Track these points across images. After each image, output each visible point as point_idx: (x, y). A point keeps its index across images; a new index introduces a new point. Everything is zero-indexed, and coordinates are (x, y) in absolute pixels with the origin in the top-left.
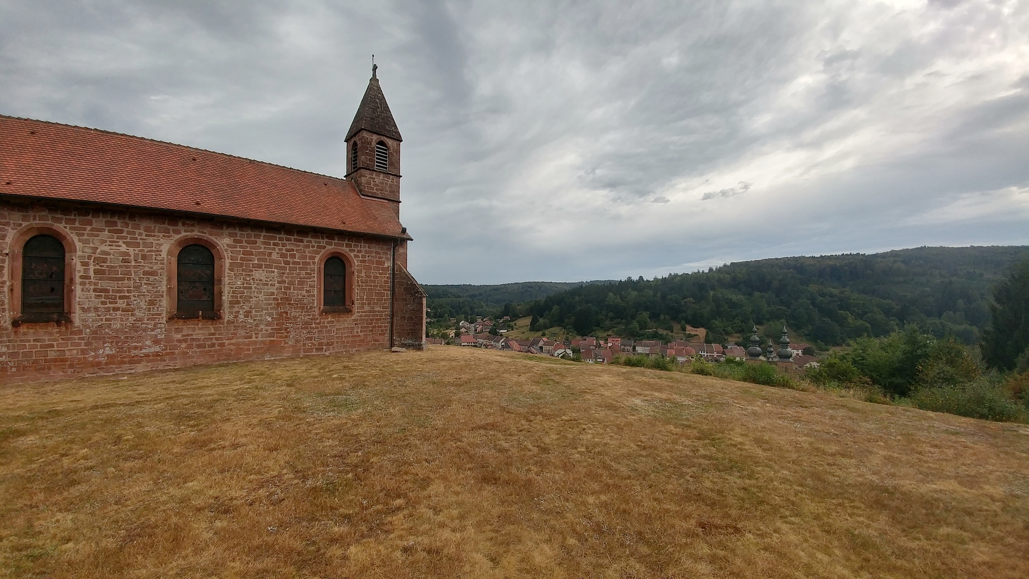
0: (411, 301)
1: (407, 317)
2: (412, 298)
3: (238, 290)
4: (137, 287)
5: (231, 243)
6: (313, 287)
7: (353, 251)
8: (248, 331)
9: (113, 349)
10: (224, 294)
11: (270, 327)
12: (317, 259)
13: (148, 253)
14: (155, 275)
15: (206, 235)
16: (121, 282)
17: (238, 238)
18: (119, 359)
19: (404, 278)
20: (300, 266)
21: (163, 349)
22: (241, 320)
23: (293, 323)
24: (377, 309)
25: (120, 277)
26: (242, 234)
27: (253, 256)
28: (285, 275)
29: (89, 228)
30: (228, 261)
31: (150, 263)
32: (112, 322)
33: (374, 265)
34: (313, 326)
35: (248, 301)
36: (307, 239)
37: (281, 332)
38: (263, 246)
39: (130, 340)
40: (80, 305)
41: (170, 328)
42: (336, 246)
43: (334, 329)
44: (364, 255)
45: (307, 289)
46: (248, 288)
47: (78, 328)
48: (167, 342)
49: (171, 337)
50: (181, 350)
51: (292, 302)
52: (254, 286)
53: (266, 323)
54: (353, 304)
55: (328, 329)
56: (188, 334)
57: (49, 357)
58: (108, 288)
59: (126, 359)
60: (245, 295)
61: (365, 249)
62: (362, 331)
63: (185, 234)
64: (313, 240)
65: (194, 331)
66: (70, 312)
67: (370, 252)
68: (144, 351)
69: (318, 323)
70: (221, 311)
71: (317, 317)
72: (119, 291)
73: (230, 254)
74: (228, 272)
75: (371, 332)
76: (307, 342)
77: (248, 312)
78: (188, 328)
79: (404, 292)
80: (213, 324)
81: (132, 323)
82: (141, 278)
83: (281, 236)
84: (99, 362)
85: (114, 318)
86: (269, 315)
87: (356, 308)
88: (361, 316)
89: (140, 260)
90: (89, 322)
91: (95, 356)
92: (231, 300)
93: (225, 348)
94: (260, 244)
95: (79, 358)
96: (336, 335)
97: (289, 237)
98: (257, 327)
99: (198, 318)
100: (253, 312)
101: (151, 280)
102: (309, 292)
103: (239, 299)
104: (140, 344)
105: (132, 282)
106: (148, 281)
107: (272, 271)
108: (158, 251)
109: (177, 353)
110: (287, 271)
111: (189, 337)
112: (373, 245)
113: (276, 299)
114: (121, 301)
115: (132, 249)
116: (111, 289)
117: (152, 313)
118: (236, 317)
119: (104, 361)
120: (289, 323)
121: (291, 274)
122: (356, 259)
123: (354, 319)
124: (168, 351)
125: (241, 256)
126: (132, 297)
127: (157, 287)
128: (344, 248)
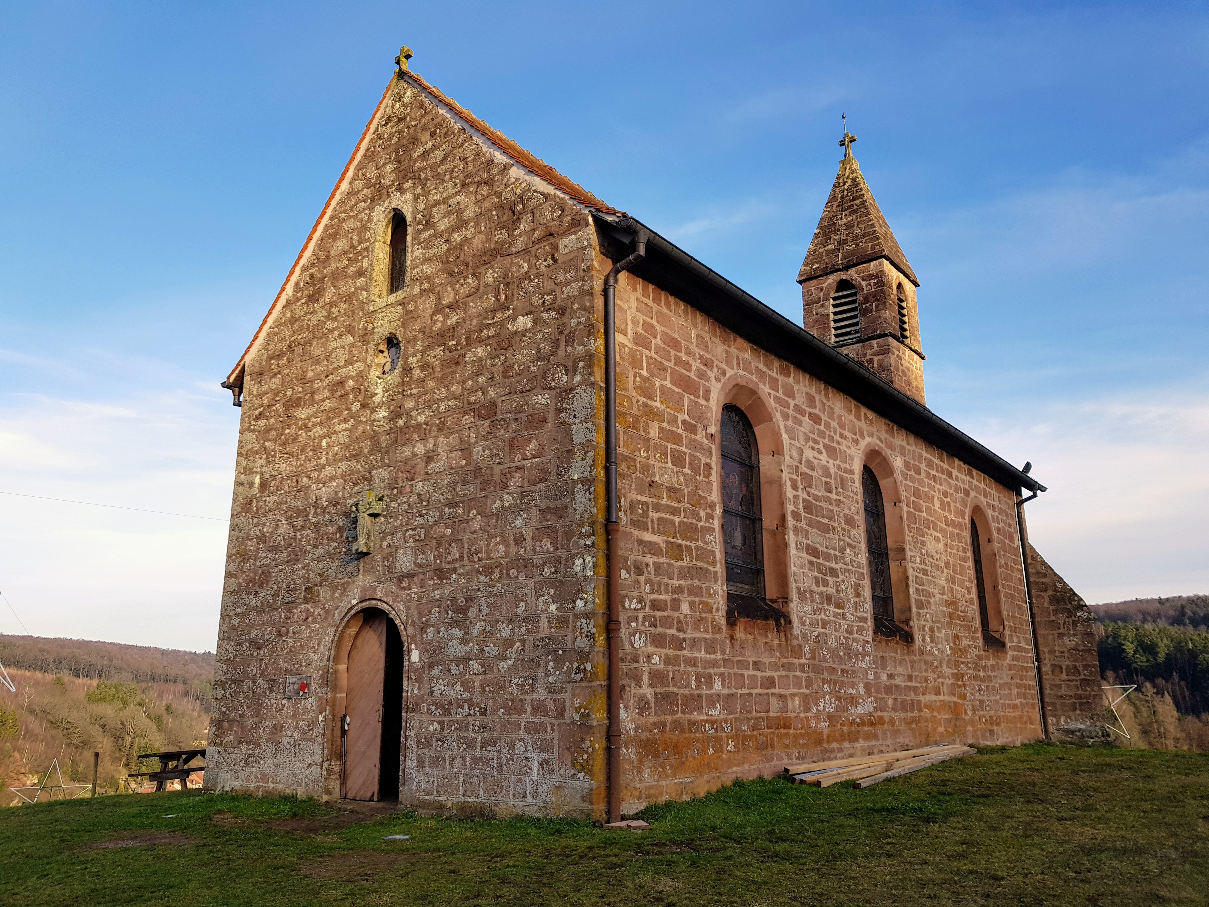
0: (1068, 629)
1: (1064, 667)
2: (1070, 620)
3: (919, 575)
4: (842, 550)
5: (903, 469)
6: (971, 581)
7: (988, 504)
8: (936, 676)
9: (833, 700)
10: (910, 582)
11: (950, 671)
12: (967, 517)
13: (845, 475)
14: (854, 527)
15: (883, 446)
16: (827, 535)
17: (907, 459)
18: (839, 727)
19: (1045, 575)
20: (957, 531)
21: (875, 708)
22: (929, 648)
23: (966, 664)
24: (1023, 644)
25: (826, 524)
26: (909, 450)
27: (921, 502)
28: (949, 550)
29: (792, 403)
30: (905, 508)
31: (848, 497)
32: (827, 631)
33: (1007, 542)
34: (982, 674)
35: (929, 603)
36: (955, 473)
37: (960, 683)
38: (926, 480)
39: (846, 680)
40: (796, 581)
41: (877, 656)
42: (977, 492)
43: (997, 685)
44: (998, 518)
45: (967, 584)
46: (926, 573)
47: (797, 639)
48: (877, 691)
49: (879, 678)
50: (889, 713)
51: (959, 613)
52: (929, 568)
53: (946, 658)
54: (1004, 629)
55: (993, 684)
56: (891, 674)
57: (772, 714)
58: (818, 546)
59: (845, 729)
60: (924, 587)
61: (997, 503)
62: (1018, 696)
63: (868, 439)
64: (959, 475)
65: (895, 667)
66: (787, 598)
67: (1001, 511)
68: (859, 710)
69: (984, 668)
70: (911, 623)
71: (982, 652)
72: (827, 557)
73: (905, 493)
74: (907, 532)
75: (1025, 698)
76: (981, 713)
77: (932, 630)
78: (891, 657)
79: (1052, 607)
80: (909, 653)
81: (844, 638)
82: (843, 529)
83: (936, 461)
84: (821, 734)
85: (829, 622)
86: (947, 641)
87: (1007, 637)
88: (1014, 658)
89: (840, 490)
90: (807, 627)
91: (817, 717)
92: (916, 597)
93: (922, 714)
94: (923, 474)
95: (802, 719)
96: (1001, 701)
97: (942, 464)
98: (941, 667)
99: (896, 636)
100: (935, 629)
101: (852, 537)
102: (969, 593)
103: (922, 598)
104: (854, 692)
105: (837, 537)
106: (849, 537)
107: (938, 538)
108: (852, 472)
109: (887, 720)
110: (949, 541)
111: (892, 682)
112: (1001, 495)
113: (947, 604)
114: (831, 580)
115: (831, 461)
116: (820, 549)
117: (859, 614)
118: (924, 640)
119: (826, 731)
120: (963, 663)
121: (952, 547)
122: (994, 525)
123: (1009, 665)
124: (879, 713)
125: (913, 498)
126: (840, 573)
127: (858, 554)
128: (982, 498)
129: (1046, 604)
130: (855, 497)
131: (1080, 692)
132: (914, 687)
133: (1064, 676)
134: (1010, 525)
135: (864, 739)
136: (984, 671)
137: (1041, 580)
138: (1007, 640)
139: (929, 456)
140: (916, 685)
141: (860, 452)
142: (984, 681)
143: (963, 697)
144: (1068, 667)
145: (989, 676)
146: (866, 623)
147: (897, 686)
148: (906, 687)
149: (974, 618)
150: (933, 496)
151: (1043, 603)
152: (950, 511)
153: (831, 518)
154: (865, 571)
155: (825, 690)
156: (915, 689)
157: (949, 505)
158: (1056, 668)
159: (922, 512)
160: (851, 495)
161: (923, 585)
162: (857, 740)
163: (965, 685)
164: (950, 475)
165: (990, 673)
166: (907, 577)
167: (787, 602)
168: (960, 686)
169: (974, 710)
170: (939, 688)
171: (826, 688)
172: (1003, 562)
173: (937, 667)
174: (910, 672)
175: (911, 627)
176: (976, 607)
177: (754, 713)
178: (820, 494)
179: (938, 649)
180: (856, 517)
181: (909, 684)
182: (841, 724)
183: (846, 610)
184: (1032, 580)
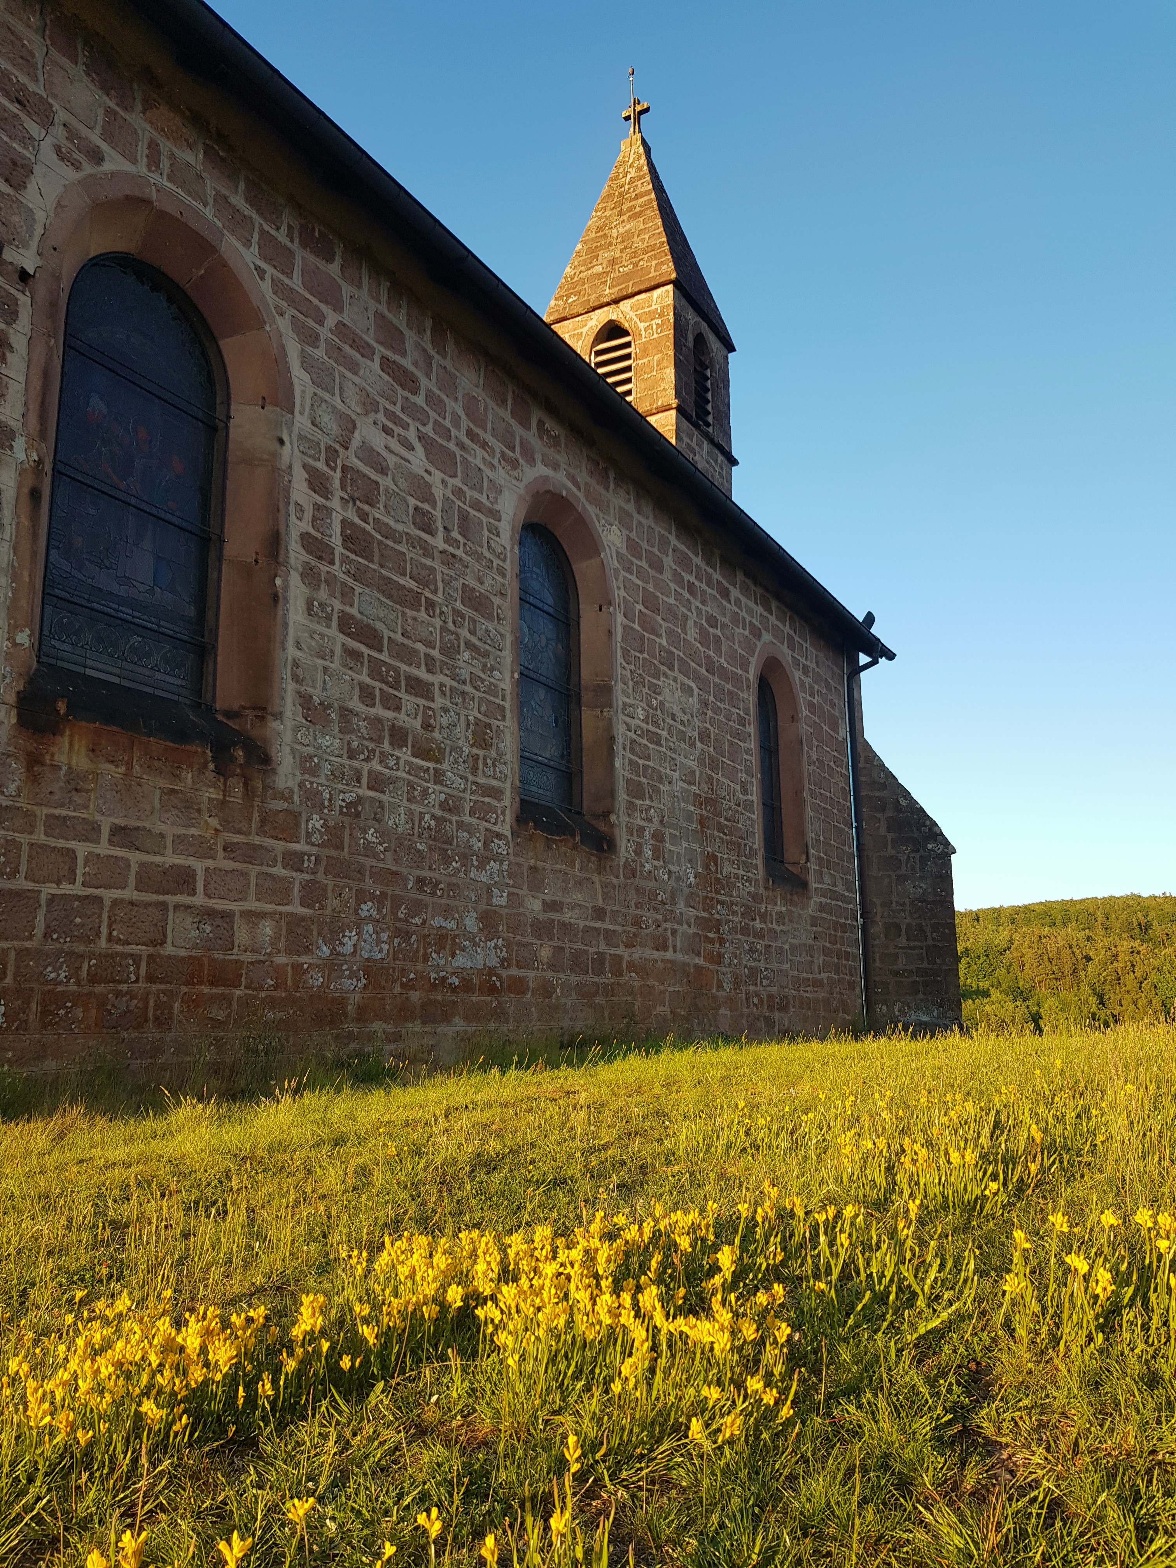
0: (913, 869)
1: (903, 927)
2: (917, 856)
3: (638, 739)
4: (451, 651)
5: (624, 551)
6: (748, 772)
7: (797, 663)
8: (660, 917)
9: (384, 936)
10: (618, 747)
11: (693, 912)
12: (752, 671)
13: (472, 512)
14: (489, 617)
15: (581, 495)
16: (410, 613)
17: (633, 535)
18: (397, 990)
19: (884, 786)
20: (729, 686)
21: (503, 960)
22: (648, 867)
23: (728, 906)
24: (840, 889)
25: (410, 590)
26: (640, 523)
27: (659, 618)
28: (709, 713)
29: (332, 318)
30: (620, 618)
31: (479, 557)
32: (384, 798)
33: (825, 728)
34: (758, 924)
35: (658, 791)
36: (735, 593)
37: (711, 935)
38: (673, 586)
39: (429, 900)
40: (296, 678)
41: (520, 865)
42: (775, 636)
43: (787, 947)
44: (811, 687)
45: (743, 776)
46: (656, 739)
47: (289, 799)
48: (513, 930)
49: (521, 904)
50: (539, 973)
51: (722, 820)
52: (664, 733)
53: (687, 890)
54: (808, 860)
55: (779, 944)
56: (554, 903)
57: (169, 950)
58: (379, 625)
59: (416, 996)
60: (651, 764)
61: (812, 665)
62: (825, 967)
63: (541, 470)
64: (743, 599)
65: (565, 890)
66: (264, 709)
67: (817, 678)
68: (461, 961)
69: (764, 917)
70: (613, 818)
71: (762, 890)
72: (407, 655)
73: (622, 593)
74: (620, 660)
75: (837, 972)
76: (752, 988)
77: (658, 837)
78: (555, 871)
79: (890, 836)
80: (600, 870)
81: (433, 817)
82: (457, 613)
83: (697, 560)
84: (341, 1002)
85: (393, 781)
86: (690, 861)
87: (812, 872)
88: (821, 908)
89: (455, 534)
90: (323, 780)
91: (332, 967)
92: (627, 774)
93: (622, 980)
94: (667, 575)
95: (279, 971)
96: (791, 973)
97: (710, 570)
98: (674, 903)
99: (573, 836)
100: (667, 838)
101: (480, 633)
102: (745, 792)
103: (643, 780)
104: (452, 925)
105: (438, 622)
106: (473, 632)
107: (690, 689)
108: (496, 515)
109: (531, 985)
110: (712, 698)
111: (556, 916)
112: (821, 655)
113: (699, 802)
114: (409, 701)
115: (438, 475)
116: (386, 633)
117: (481, 780)
118: (639, 852)
119: (355, 998)
120: (721, 903)
121: (717, 711)
122: (803, 697)
123: (812, 917)
124: (514, 971)
125: (640, 607)
126: (437, 692)
127: (492, 669)
128: (785, 648)
129: (883, 831)
130: (496, 562)
131: (925, 965)
132: (606, 931)
133: (902, 941)
134: (833, 705)
135: (466, 1018)
136: (764, 920)
137: (877, 794)
138: (811, 878)
139: (683, 548)
140: (612, 927)
141: (522, 485)
142: (763, 937)
143: (718, 959)
144: (908, 925)
145: (770, 930)
146: (500, 800)
147: (563, 925)
148: (587, 929)
149: (749, 834)
150: (685, 618)
151: (878, 828)
152: (718, 651)
153: (424, 582)
154: (507, 705)
155: (363, 914)
156: (609, 936)
157: (717, 640)
158: (893, 929)
159: (659, 636)
160: (487, 554)
161: (648, 758)
162: (447, 1019)
163: (722, 941)
164: (725, 594)
165: (774, 926)
166: (613, 738)
167: (262, 719)
168: (711, 941)
169: (737, 983)
170: (666, 939)
171: (367, 909)
172: (815, 757)
173: (663, 903)
174: (600, 902)
175: (612, 826)
176: (756, 815)
177: (103, 942)
178: (400, 527)
179: (670, 873)
180: (497, 601)
181: (597, 924)
182: (403, 985)
183: (445, 766)
184: (863, 793)
